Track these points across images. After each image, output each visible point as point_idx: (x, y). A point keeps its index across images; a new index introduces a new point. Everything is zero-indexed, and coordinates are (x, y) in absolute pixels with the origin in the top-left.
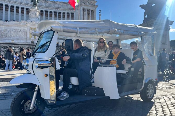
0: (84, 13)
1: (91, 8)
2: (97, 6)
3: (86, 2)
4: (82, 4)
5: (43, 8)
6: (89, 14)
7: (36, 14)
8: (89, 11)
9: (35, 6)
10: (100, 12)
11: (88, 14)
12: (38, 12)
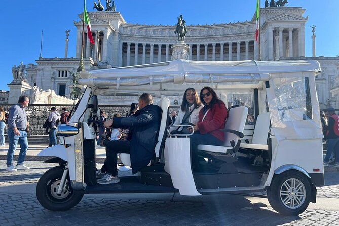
0: (277, 38)
1: (291, 26)
2: (306, 19)
3: (279, 15)
4: (271, 21)
5: (197, 40)
6: (287, 38)
7: (182, 53)
8: (288, 32)
9: (182, 38)
10: (313, 31)
11: (285, 40)
12: (186, 48)
